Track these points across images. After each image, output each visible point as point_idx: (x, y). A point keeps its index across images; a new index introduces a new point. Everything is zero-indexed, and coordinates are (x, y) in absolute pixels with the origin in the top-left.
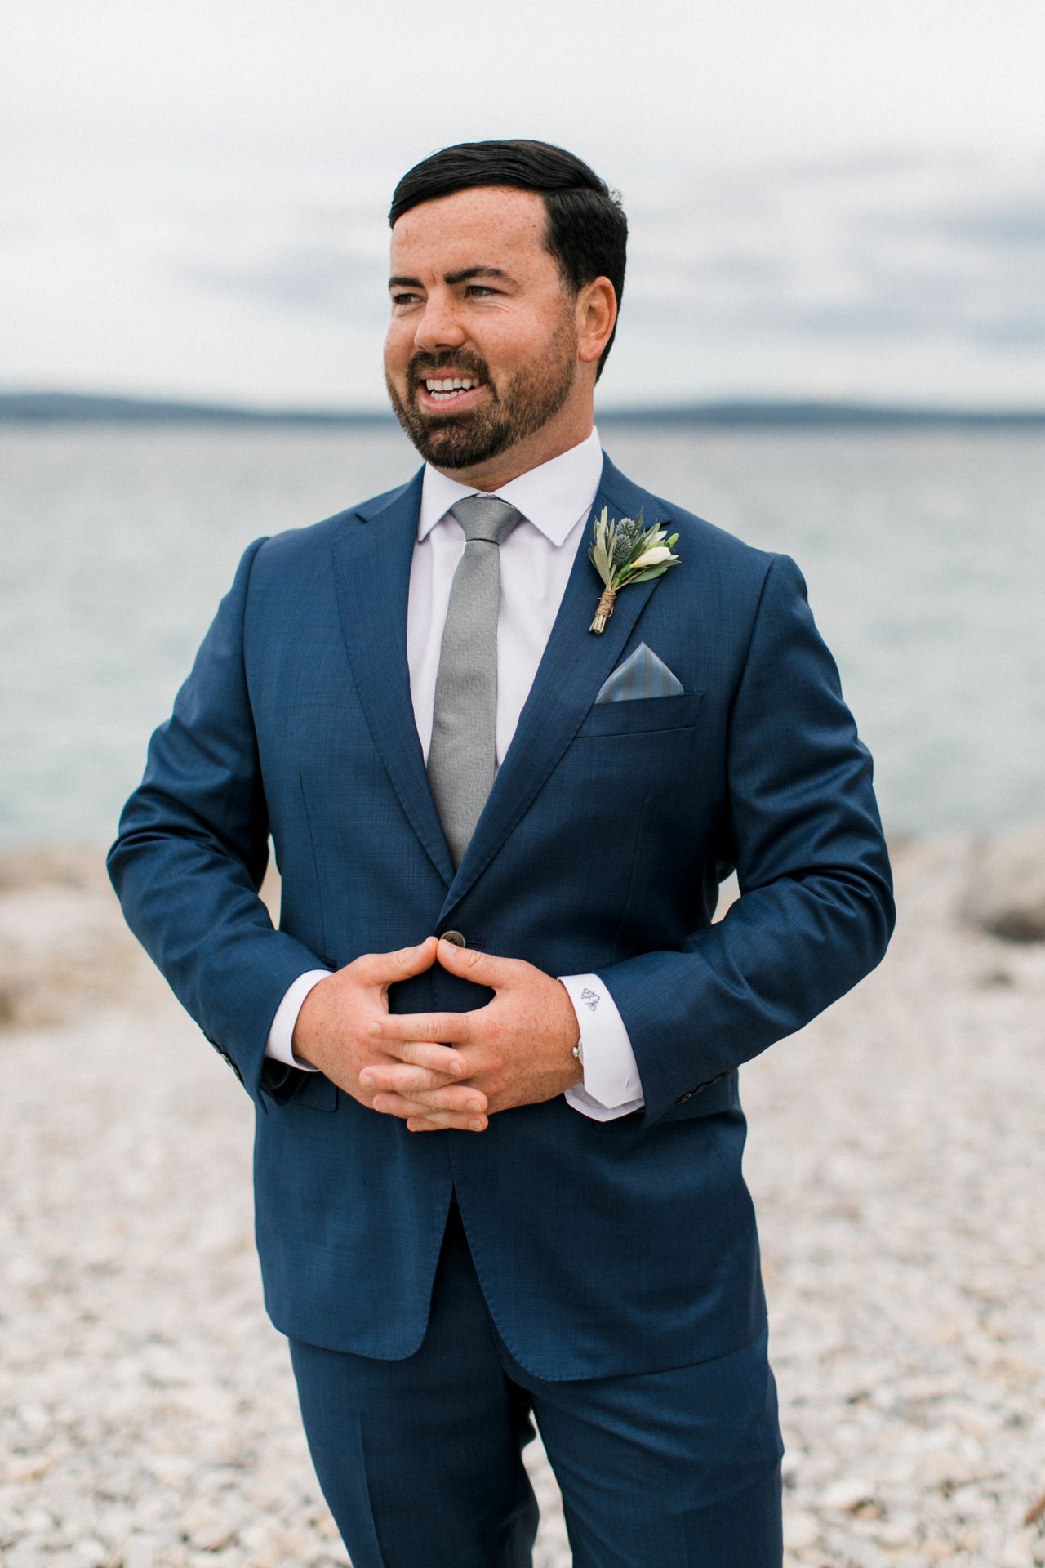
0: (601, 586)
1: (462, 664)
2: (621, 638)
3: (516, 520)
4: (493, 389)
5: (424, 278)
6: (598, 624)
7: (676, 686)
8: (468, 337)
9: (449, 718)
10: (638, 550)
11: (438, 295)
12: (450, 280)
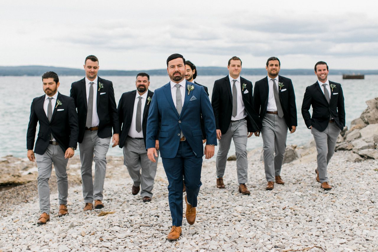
0: (188, 91)
1: (179, 99)
2: (191, 95)
3: (181, 86)
4: (181, 74)
5: (175, 65)
6: (189, 94)
7: (196, 99)
8: (179, 70)
9: (178, 103)
10: (191, 88)
11: (176, 67)
12: (178, 65)
